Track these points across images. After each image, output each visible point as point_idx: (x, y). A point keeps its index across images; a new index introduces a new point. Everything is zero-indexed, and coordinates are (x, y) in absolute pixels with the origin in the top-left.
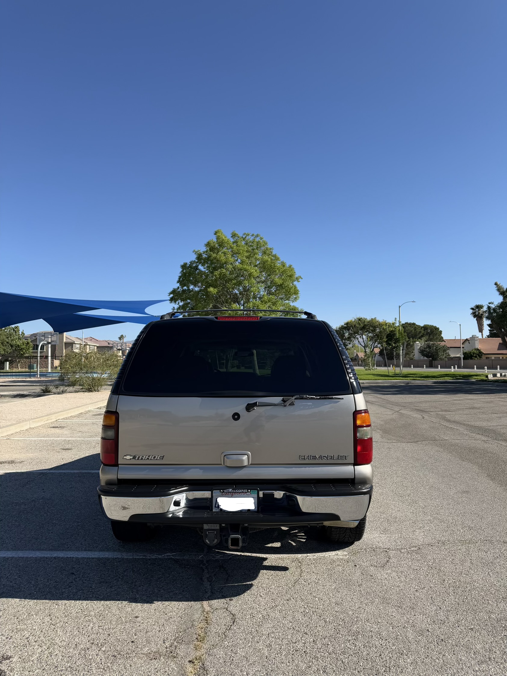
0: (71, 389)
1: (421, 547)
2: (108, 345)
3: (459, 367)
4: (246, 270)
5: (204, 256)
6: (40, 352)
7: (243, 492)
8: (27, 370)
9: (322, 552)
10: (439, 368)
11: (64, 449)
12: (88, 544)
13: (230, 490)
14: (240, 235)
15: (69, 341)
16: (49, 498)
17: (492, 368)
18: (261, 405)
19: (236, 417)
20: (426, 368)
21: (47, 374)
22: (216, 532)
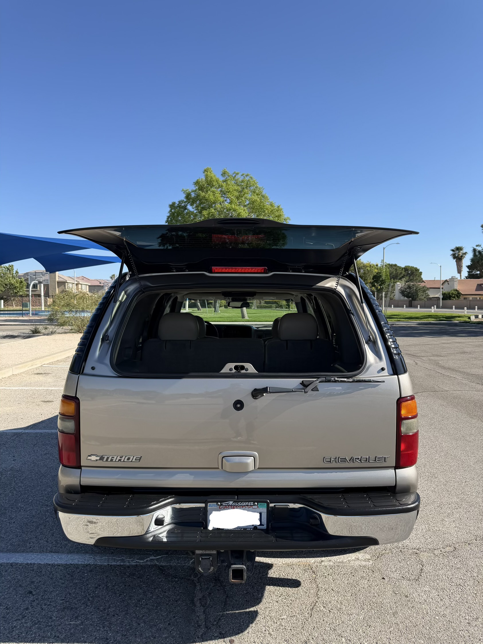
0: (60, 329)
1: (457, 546)
2: (100, 284)
3: (437, 308)
4: (235, 210)
5: (193, 195)
6: (32, 290)
7: (248, 505)
8: (20, 308)
9: (339, 555)
10: (419, 308)
11: (45, 402)
12: (55, 541)
13: (231, 503)
14: (231, 173)
15: (61, 280)
16: (18, 469)
17: (470, 308)
18: (273, 391)
19: (239, 406)
20: (406, 308)
21: (39, 313)
22: (212, 558)
